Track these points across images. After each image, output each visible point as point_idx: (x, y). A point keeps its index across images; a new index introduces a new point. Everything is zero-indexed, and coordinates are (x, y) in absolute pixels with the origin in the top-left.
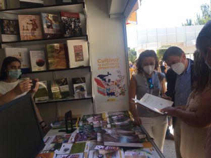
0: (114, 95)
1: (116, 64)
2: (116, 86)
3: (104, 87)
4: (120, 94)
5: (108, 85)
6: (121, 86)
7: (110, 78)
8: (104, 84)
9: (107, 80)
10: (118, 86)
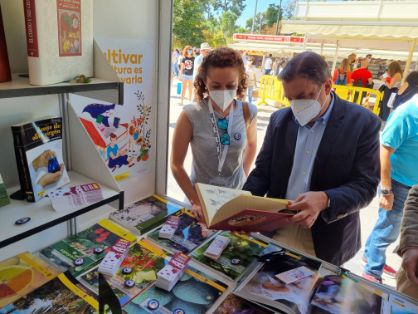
0: (126, 163)
1: (136, 70)
2: (132, 137)
3: (103, 145)
4: (139, 159)
5: (113, 136)
6: (141, 135)
7: (118, 116)
8: (102, 134)
9: (111, 121)
10: (136, 135)
